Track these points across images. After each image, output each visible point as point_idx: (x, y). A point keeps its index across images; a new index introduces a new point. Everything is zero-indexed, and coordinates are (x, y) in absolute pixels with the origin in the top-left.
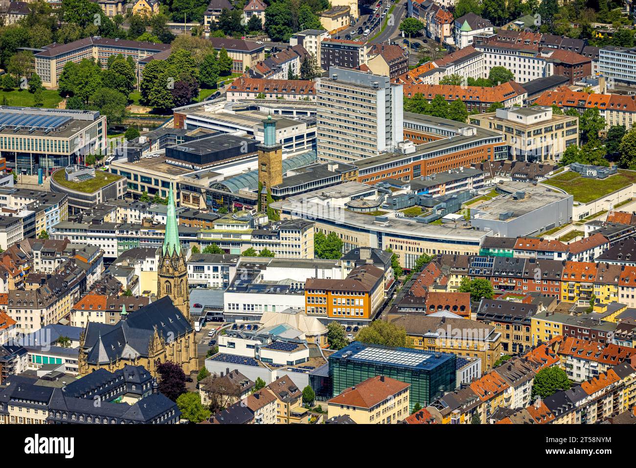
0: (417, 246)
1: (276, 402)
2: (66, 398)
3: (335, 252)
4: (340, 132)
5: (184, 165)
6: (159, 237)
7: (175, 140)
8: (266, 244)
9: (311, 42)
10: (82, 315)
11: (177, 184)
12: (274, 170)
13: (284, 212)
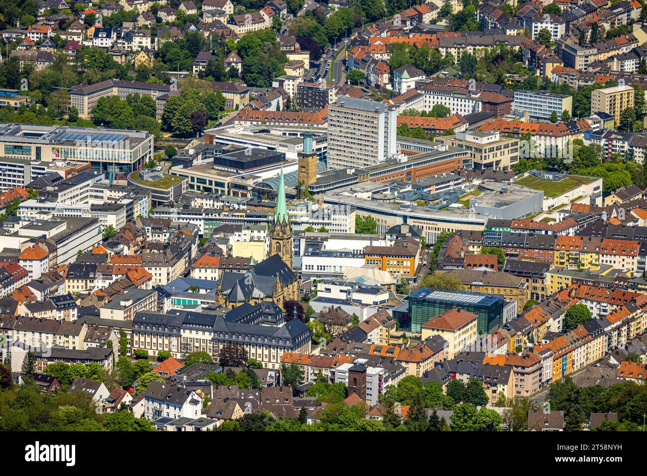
0: (435, 226)
1: (379, 328)
2: (227, 323)
3: (371, 231)
4: (347, 147)
5: (229, 170)
6: (237, 218)
7: (213, 153)
8: (320, 224)
9: (289, 85)
10: (200, 271)
11: (228, 184)
12: (311, 171)
13: (325, 202)
